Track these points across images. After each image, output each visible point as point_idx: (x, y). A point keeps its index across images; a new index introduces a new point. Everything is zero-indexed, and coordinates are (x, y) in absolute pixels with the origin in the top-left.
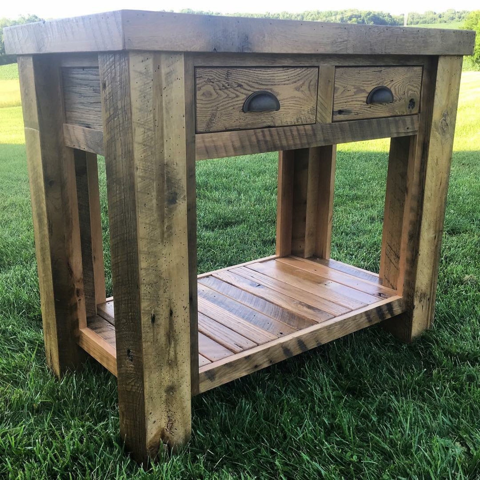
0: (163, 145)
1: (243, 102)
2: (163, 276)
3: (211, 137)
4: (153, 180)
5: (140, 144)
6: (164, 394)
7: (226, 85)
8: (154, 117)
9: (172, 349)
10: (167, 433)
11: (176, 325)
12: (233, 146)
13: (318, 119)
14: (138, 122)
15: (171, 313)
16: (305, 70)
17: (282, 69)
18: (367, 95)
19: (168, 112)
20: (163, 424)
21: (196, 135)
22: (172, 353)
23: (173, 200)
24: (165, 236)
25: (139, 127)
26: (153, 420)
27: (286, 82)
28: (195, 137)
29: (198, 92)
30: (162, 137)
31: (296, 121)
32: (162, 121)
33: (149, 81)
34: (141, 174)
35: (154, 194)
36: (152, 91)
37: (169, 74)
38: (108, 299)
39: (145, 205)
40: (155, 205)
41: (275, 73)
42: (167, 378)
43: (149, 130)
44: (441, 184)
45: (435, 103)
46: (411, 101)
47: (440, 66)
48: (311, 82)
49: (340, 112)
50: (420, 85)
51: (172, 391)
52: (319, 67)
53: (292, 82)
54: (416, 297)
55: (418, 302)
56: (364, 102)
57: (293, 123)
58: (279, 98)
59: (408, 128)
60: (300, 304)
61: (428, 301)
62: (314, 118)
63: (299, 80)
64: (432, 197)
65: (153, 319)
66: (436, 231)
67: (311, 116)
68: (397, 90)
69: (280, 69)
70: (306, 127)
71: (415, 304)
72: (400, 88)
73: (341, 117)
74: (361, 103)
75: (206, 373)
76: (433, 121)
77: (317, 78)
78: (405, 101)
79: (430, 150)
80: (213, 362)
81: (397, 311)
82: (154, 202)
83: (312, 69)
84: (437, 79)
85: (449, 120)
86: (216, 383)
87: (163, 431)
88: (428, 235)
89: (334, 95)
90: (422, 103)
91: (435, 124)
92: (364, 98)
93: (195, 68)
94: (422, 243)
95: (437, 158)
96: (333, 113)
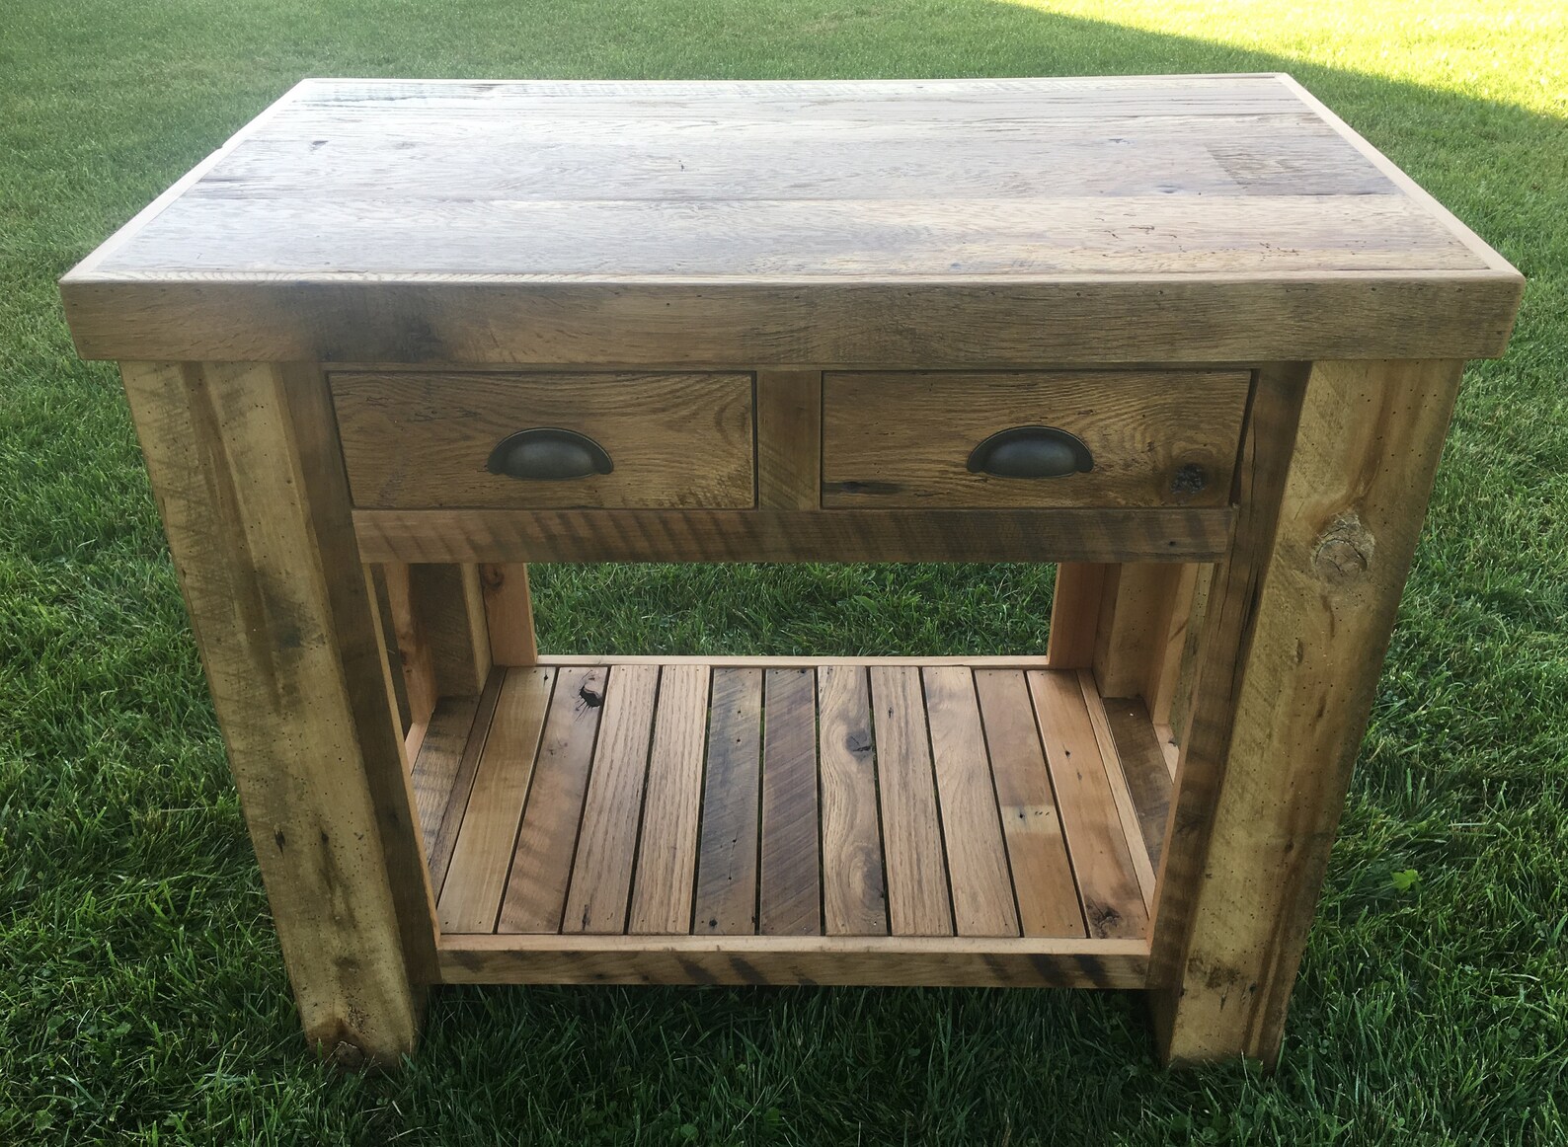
0: (242, 534)
1: (490, 450)
2: (293, 770)
3: (399, 518)
4: (231, 599)
5: (183, 528)
6: (333, 970)
7: (428, 413)
8: (208, 481)
9: (339, 899)
10: (354, 1029)
11: (341, 861)
12: (470, 541)
13: (763, 498)
14: (170, 487)
15: (325, 838)
16: (701, 381)
18: (970, 449)
19: (242, 471)
20: (341, 1012)
21: (354, 513)
22: (340, 905)
23: (292, 639)
24: (284, 701)
25: (172, 497)
26: (313, 1000)
27: (629, 410)
28: (350, 516)
29: (343, 427)
30: (237, 519)
31: (676, 499)
32: (233, 489)
33: (180, 410)
34: (197, 585)
35: (239, 623)
36: (191, 430)
37: (231, 397)
39: (219, 640)
40: (245, 644)
41: (587, 389)
42: (336, 943)
43: (199, 503)
44: (1320, 714)
45: (1289, 491)
46: (1190, 467)
47: (1319, 386)
48: (722, 410)
49: (853, 486)
50: (1238, 427)
51: (350, 969)
52: (754, 374)
53: (655, 411)
54: (1190, 970)
55: (1202, 987)
56: (956, 465)
57: (667, 505)
58: (606, 445)
59: (1172, 544)
60: (868, 854)
61: (1248, 995)
62: (750, 496)
63: (677, 405)
64: (1275, 742)
65: (281, 839)
66: (1291, 831)
67: (735, 493)
68: (1115, 438)
69: (603, 377)
70: (721, 515)
71: (1185, 986)
72: (1128, 431)
73: (859, 498)
74: (941, 466)
75: (454, 952)
76: (1278, 539)
77: (749, 399)
78: (1154, 469)
79: (1262, 618)
80: (495, 932)
81: (1126, 980)
82: (242, 637)
83: (726, 379)
84: (1302, 423)
85: (1369, 543)
86: (485, 977)
87: (340, 1024)
88: (1250, 835)
89: (826, 444)
90: (1246, 479)
91: (1289, 548)
92: (957, 454)
93: (327, 374)
94: (1217, 849)
95: (1300, 645)
96: (824, 488)
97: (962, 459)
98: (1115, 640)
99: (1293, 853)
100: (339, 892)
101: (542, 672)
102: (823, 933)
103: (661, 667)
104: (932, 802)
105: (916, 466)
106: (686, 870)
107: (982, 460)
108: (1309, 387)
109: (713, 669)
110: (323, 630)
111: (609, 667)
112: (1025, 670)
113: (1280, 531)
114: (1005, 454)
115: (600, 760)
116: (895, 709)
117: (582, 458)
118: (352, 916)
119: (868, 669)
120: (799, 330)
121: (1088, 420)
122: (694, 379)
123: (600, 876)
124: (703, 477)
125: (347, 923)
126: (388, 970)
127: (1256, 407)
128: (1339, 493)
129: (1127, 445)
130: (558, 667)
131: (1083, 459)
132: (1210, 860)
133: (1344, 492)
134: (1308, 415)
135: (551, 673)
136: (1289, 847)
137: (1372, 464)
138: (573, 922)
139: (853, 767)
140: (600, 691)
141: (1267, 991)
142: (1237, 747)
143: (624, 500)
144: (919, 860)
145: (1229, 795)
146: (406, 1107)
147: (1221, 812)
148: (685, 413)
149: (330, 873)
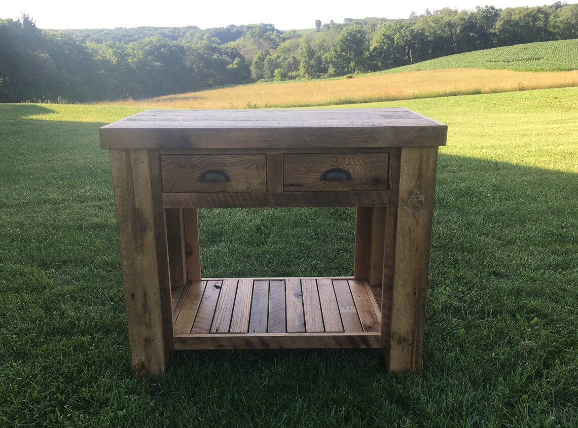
1: (199, 175)
2: (139, 272)
3: (174, 195)
4: (129, 217)
6: (143, 342)
7: (184, 165)
8: (127, 183)
9: (147, 316)
10: (146, 365)
11: (149, 303)
13: (269, 189)
14: (117, 185)
15: (145, 295)
17: (231, 156)
18: (321, 174)
19: (136, 180)
20: (143, 358)
21: (163, 194)
22: (147, 319)
23: (143, 230)
24: (139, 250)
25: (118, 187)
26: (136, 354)
27: (235, 164)
29: (162, 169)
30: (134, 194)
31: (246, 189)
32: (133, 186)
33: (123, 164)
34: (120, 213)
35: (130, 225)
36: (125, 169)
37: (136, 160)
38: (202, 279)
40: (131, 231)
41: (225, 159)
42: (145, 332)
43: (125, 189)
44: (417, 250)
45: (400, 184)
46: (376, 179)
47: (404, 154)
48: (258, 164)
49: (292, 185)
50: (387, 168)
51: (148, 341)
52: (266, 154)
53: (241, 164)
54: (392, 338)
55: (396, 344)
56: (317, 179)
57: (244, 191)
58: (229, 174)
59: (374, 201)
60: (300, 317)
61: (409, 346)
62: (265, 188)
63: (247, 163)
64: (407, 259)
65: (133, 295)
66: (415, 289)
67: (261, 187)
68: (356, 171)
69: (229, 156)
70: (258, 194)
71: (391, 344)
72: (359, 169)
73: (293, 189)
74: (314, 179)
75: (178, 338)
76: (400, 197)
77: (265, 161)
78: (367, 179)
79: (399, 221)
80: (190, 333)
81: (375, 345)
82: (130, 229)
83: (259, 156)
84: (401, 165)
85: (422, 198)
86: (187, 347)
87: (143, 363)
88: (404, 290)
89: (285, 173)
90: (390, 182)
91: (403, 200)
92: (317, 176)
93: (160, 155)
94: (395, 295)
95: (409, 228)
96: (284, 186)
97: (319, 177)
98: (372, 265)
99: (416, 295)
100: (147, 313)
101: (203, 282)
102: (286, 332)
103: (238, 280)
104: (319, 306)
105: (307, 179)
106: (246, 320)
107: (324, 177)
108: (402, 155)
109: (254, 280)
110: (152, 227)
111: (223, 280)
112: (347, 280)
113: (400, 195)
114: (330, 176)
115: (221, 299)
116: (308, 288)
117: (222, 178)
118: (150, 323)
119: (301, 280)
120: (277, 139)
121: (350, 166)
122: (252, 155)
123: (221, 322)
124: (253, 183)
125: (148, 325)
126: (159, 343)
127: (390, 162)
128: (413, 184)
129: (360, 173)
130: (207, 281)
131: (349, 177)
132: (394, 299)
133: (414, 184)
134: (403, 163)
135: (205, 282)
136: (415, 294)
137: (420, 176)
138: (213, 330)
139: (296, 299)
140: (220, 286)
141: (415, 345)
142: (397, 261)
143: (233, 189)
144: (315, 318)
145: (396, 277)
146: (162, 385)
147: (395, 282)
148: (249, 165)
149: (146, 308)
